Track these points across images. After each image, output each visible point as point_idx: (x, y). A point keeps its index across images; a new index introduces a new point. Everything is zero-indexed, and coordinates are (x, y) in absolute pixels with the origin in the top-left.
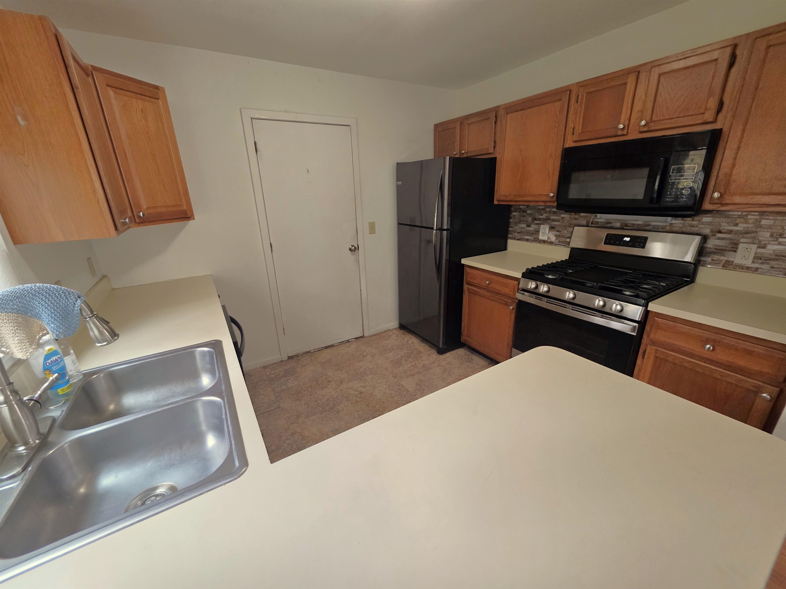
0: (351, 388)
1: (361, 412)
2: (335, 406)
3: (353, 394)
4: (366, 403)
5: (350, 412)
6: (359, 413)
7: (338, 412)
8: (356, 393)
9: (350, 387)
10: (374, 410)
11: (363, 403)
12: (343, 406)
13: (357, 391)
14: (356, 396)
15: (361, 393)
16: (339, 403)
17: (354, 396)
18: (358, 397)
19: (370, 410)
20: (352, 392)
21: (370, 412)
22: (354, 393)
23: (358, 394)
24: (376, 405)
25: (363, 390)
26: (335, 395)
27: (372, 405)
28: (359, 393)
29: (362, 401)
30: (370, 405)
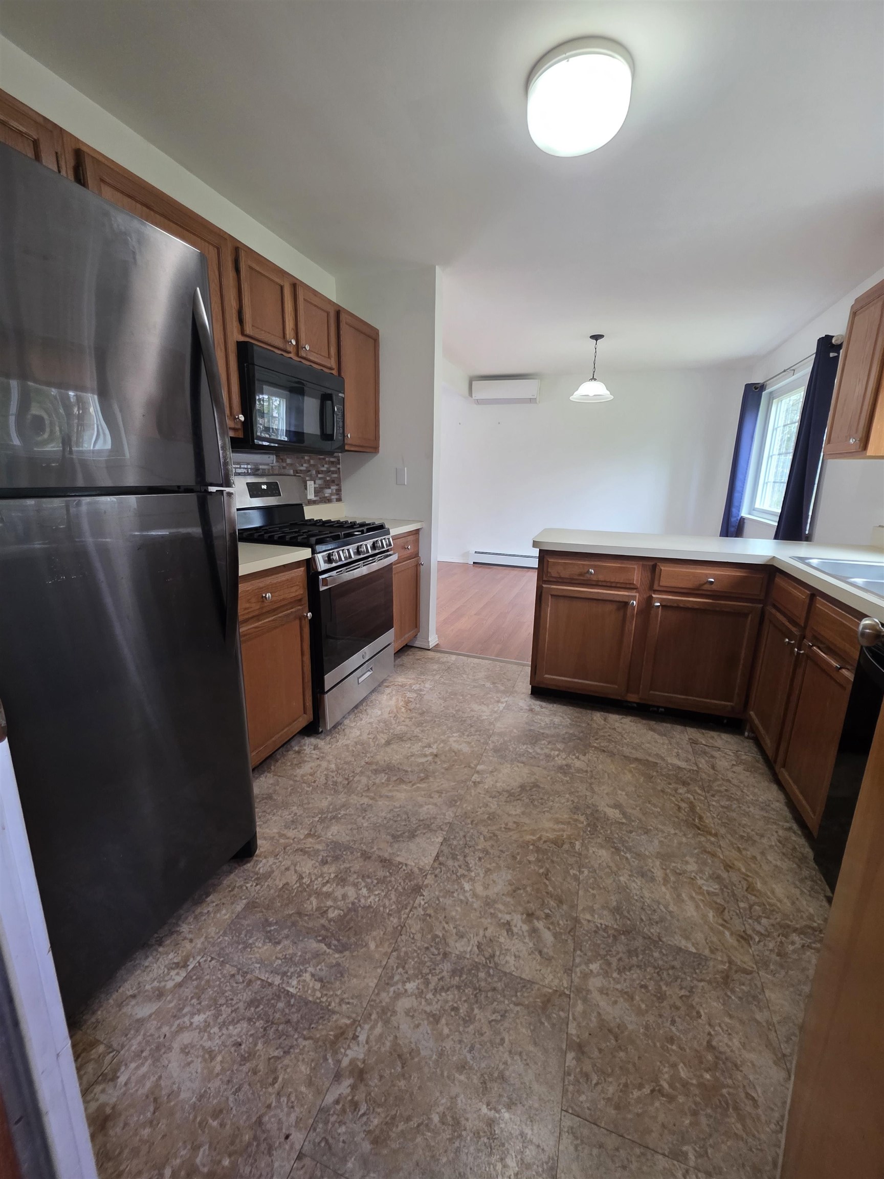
0: (540, 952)
1: (572, 872)
2: (616, 930)
3: (549, 929)
4: (545, 884)
5: (593, 889)
6: (578, 873)
7: (617, 910)
8: (539, 925)
9: (538, 957)
10: (545, 857)
11: (550, 889)
12: (596, 916)
13: (534, 931)
14: (547, 916)
15: (530, 916)
16: (601, 932)
17: (552, 923)
18: (547, 911)
19: (553, 862)
20: (548, 937)
21: (555, 859)
22: (546, 930)
23: (538, 919)
24: (530, 862)
25: (518, 922)
26: (595, 967)
27: (536, 868)
28: (535, 921)
29: (547, 893)
30: (541, 871)
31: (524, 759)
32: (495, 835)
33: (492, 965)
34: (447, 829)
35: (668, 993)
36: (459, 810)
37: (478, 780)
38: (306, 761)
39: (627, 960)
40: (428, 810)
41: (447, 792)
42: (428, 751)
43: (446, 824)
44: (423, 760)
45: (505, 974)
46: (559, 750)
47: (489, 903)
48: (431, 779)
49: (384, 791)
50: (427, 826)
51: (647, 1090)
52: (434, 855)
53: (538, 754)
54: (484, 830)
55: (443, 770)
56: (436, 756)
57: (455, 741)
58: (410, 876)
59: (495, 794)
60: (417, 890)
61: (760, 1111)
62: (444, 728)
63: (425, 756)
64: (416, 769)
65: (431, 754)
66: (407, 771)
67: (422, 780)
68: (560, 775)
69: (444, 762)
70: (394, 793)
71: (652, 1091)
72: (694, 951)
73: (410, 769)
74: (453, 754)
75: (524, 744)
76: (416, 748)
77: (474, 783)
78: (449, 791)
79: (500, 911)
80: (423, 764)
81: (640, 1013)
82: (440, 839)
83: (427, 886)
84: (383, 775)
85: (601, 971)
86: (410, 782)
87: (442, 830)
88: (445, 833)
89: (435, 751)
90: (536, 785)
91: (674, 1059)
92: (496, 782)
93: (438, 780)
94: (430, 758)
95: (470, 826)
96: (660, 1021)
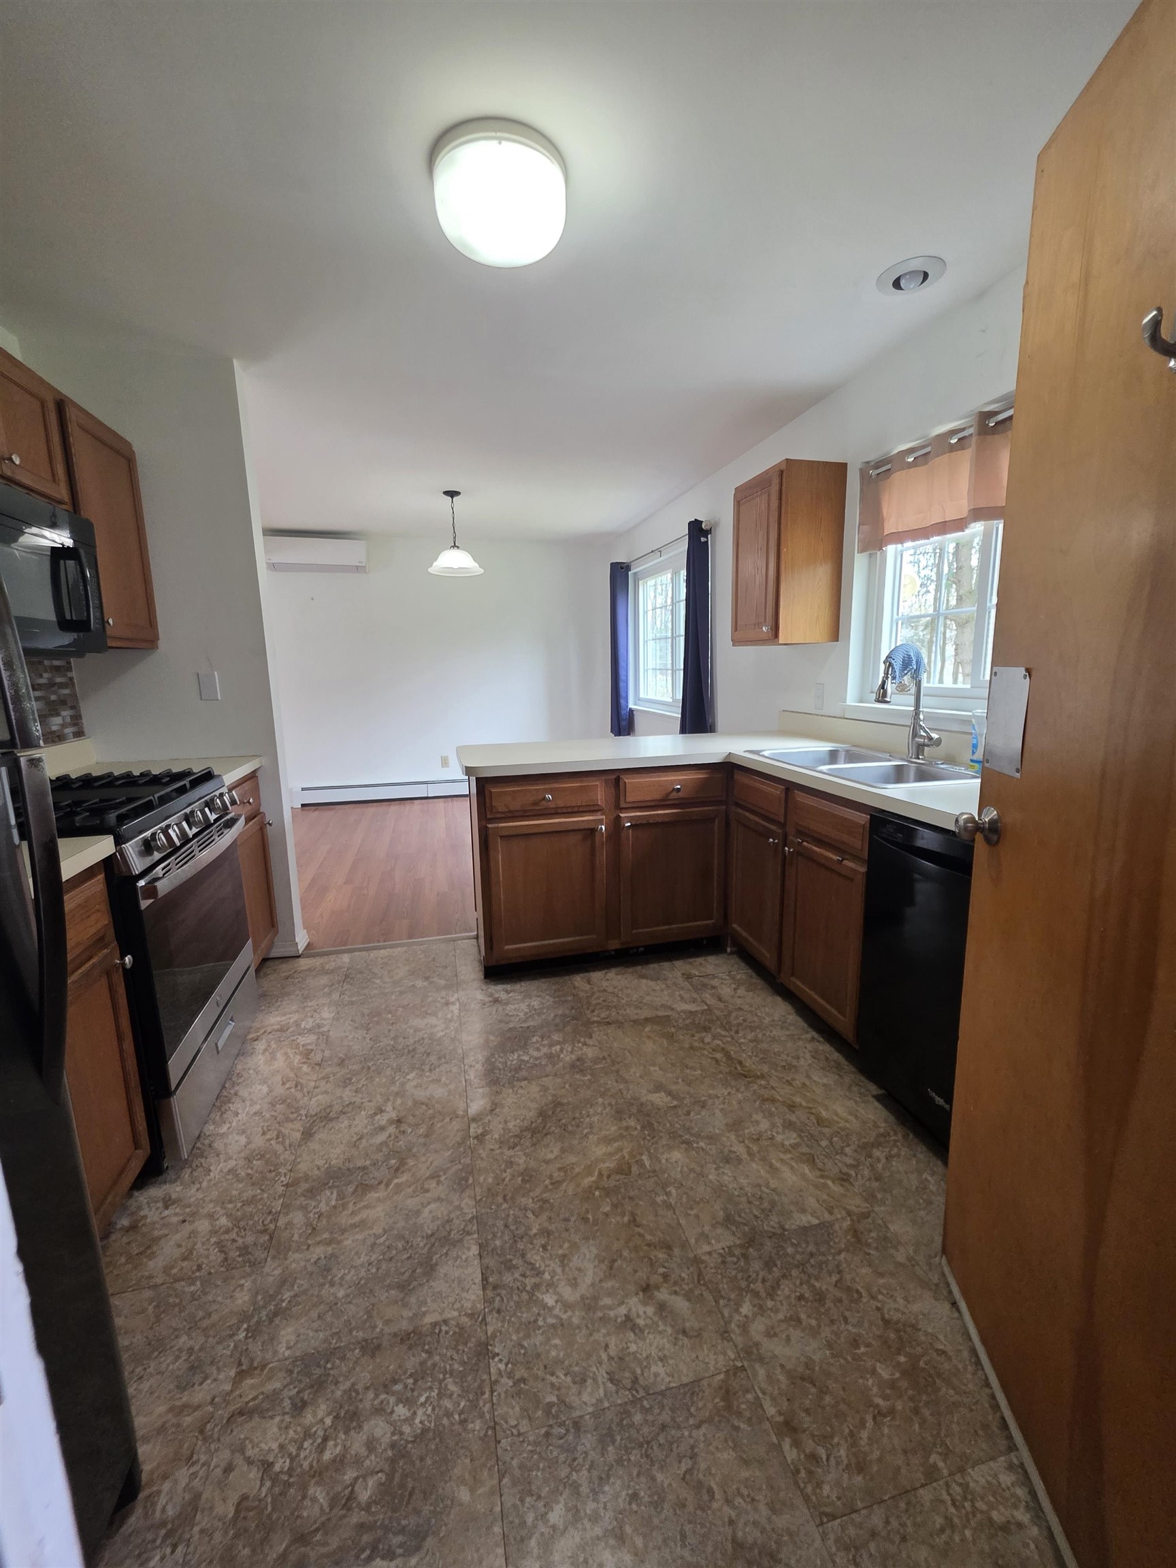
0: (684, 1332)
1: (659, 1199)
2: (741, 1246)
3: (676, 1293)
4: (640, 1235)
5: (692, 1209)
6: (665, 1198)
7: (728, 1221)
8: (663, 1295)
9: (686, 1341)
10: (620, 1197)
11: (648, 1237)
12: (713, 1242)
13: (662, 1307)
14: (665, 1277)
15: (647, 1289)
16: (729, 1259)
17: (675, 1283)
18: (661, 1270)
19: (631, 1198)
20: (680, 1304)
21: (632, 1193)
22: (673, 1297)
23: (657, 1287)
24: (607, 1215)
27: (619, 1219)
28: (656, 1293)
29: (649, 1245)
30: (626, 1219)
31: (524, 1073)
32: (546, 1201)
33: (642, 1393)
34: (475, 1228)
35: (824, 1288)
36: (478, 1190)
37: (480, 1131)
38: (160, 1238)
39: (770, 1277)
40: (431, 1214)
41: (445, 1171)
42: (382, 1120)
43: (471, 1220)
44: (382, 1137)
45: (662, 1393)
46: (558, 1043)
47: (589, 1304)
48: (411, 1162)
49: (344, 1219)
50: (444, 1239)
51: (870, 1423)
52: (478, 1279)
53: (536, 1059)
54: (525, 1201)
55: (422, 1140)
56: (399, 1121)
57: (416, 1087)
58: (461, 1335)
59: (512, 1141)
60: (484, 1351)
61: (955, 1362)
62: (389, 1072)
63: (382, 1129)
64: (379, 1156)
65: (391, 1122)
66: (364, 1168)
67: (397, 1170)
68: (578, 1076)
69: (417, 1125)
70: (364, 1214)
71: (874, 1418)
72: (817, 1222)
73: (368, 1163)
74: (424, 1107)
75: (513, 1052)
76: (361, 1122)
77: (476, 1137)
78: (448, 1168)
79: (610, 1308)
80: (385, 1143)
81: (814, 1332)
82: (475, 1250)
83: (494, 1336)
84: (328, 1193)
85: (756, 1309)
86: (380, 1183)
87: (469, 1233)
88: (476, 1236)
89: (394, 1115)
90: (557, 1104)
91: (869, 1364)
92: (506, 1122)
93: (423, 1159)
94: (392, 1129)
95: (505, 1206)
96: (835, 1328)
